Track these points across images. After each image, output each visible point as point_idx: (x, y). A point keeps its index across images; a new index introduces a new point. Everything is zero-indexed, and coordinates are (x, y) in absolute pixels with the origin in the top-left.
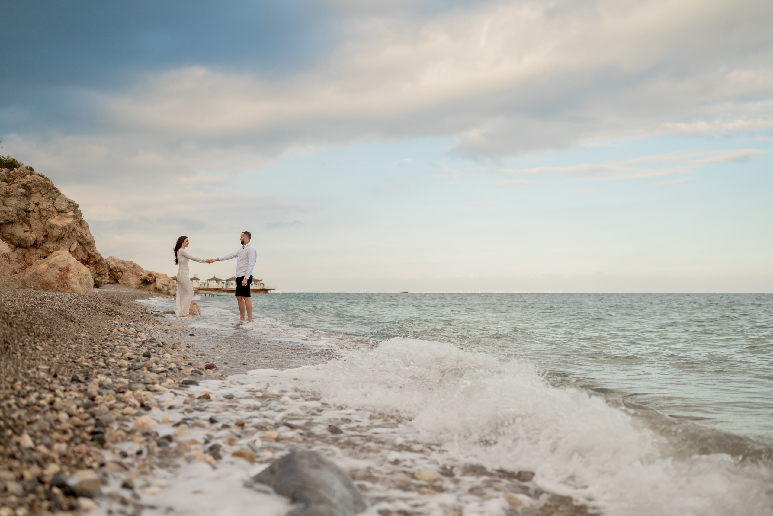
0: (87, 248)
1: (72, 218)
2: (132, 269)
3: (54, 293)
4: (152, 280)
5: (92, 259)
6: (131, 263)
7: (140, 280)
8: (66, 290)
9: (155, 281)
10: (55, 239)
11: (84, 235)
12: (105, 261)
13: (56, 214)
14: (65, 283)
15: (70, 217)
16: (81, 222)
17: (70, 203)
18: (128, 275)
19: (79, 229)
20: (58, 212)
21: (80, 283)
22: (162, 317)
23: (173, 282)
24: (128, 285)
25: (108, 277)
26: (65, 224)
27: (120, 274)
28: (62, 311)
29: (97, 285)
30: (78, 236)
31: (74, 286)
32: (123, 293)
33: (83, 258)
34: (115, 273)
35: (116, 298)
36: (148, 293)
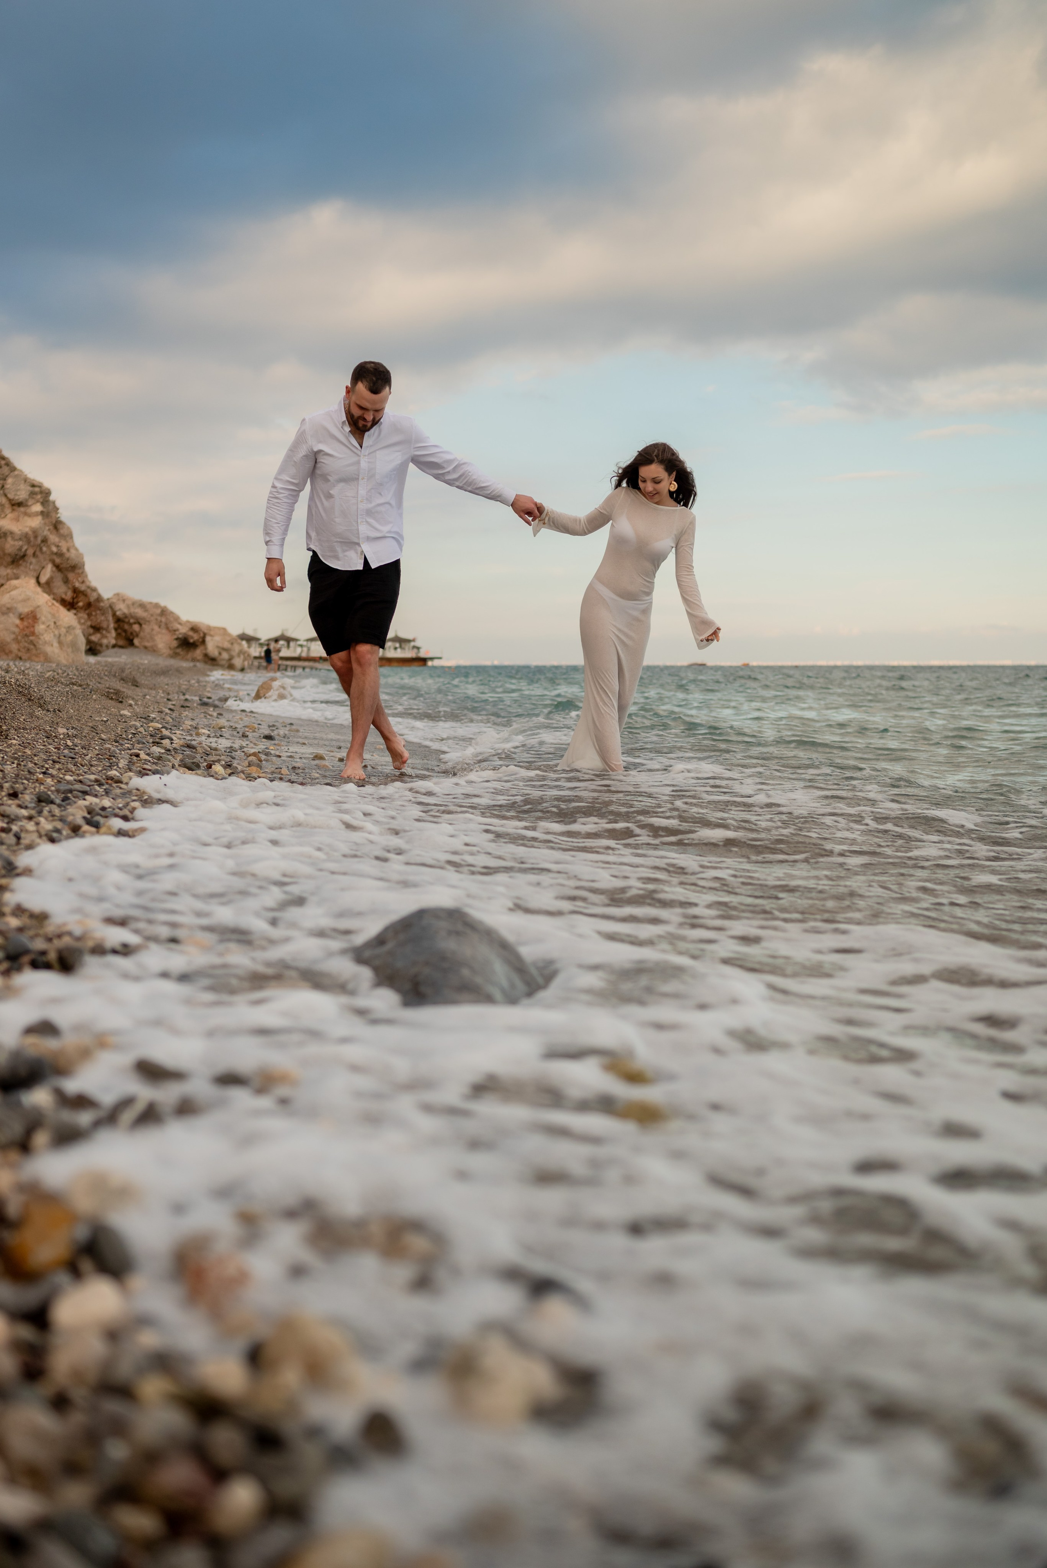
0: (71, 576)
1: (40, 518)
2: (159, 618)
3: (11, 664)
4: (198, 640)
5: (82, 598)
6: (157, 605)
7: (177, 639)
8: (34, 658)
9: (203, 642)
10: (9, 559)
11: (64, 550)
12: (106, 602)
13: (8, 510)
14: (32, 643)
15: (36, 514)
16: (57, 525)
17: (33, 486)
18: (152, 630)
19: (53, 538)
20: (13, 505)
21: (60, 643)
22: (215, 706)
23: (240, 644)
24: (152, 650)
25: (113, 634)
26: (27, 530)
27: (136, 627)
28: (23, 687)
29: (93, 650)
30: (52, 553)
31: (48, 649)
32: (142, 664)
33: (64, 596)
34: (126, 627)
35: (127, 672)
36: (191, 664)
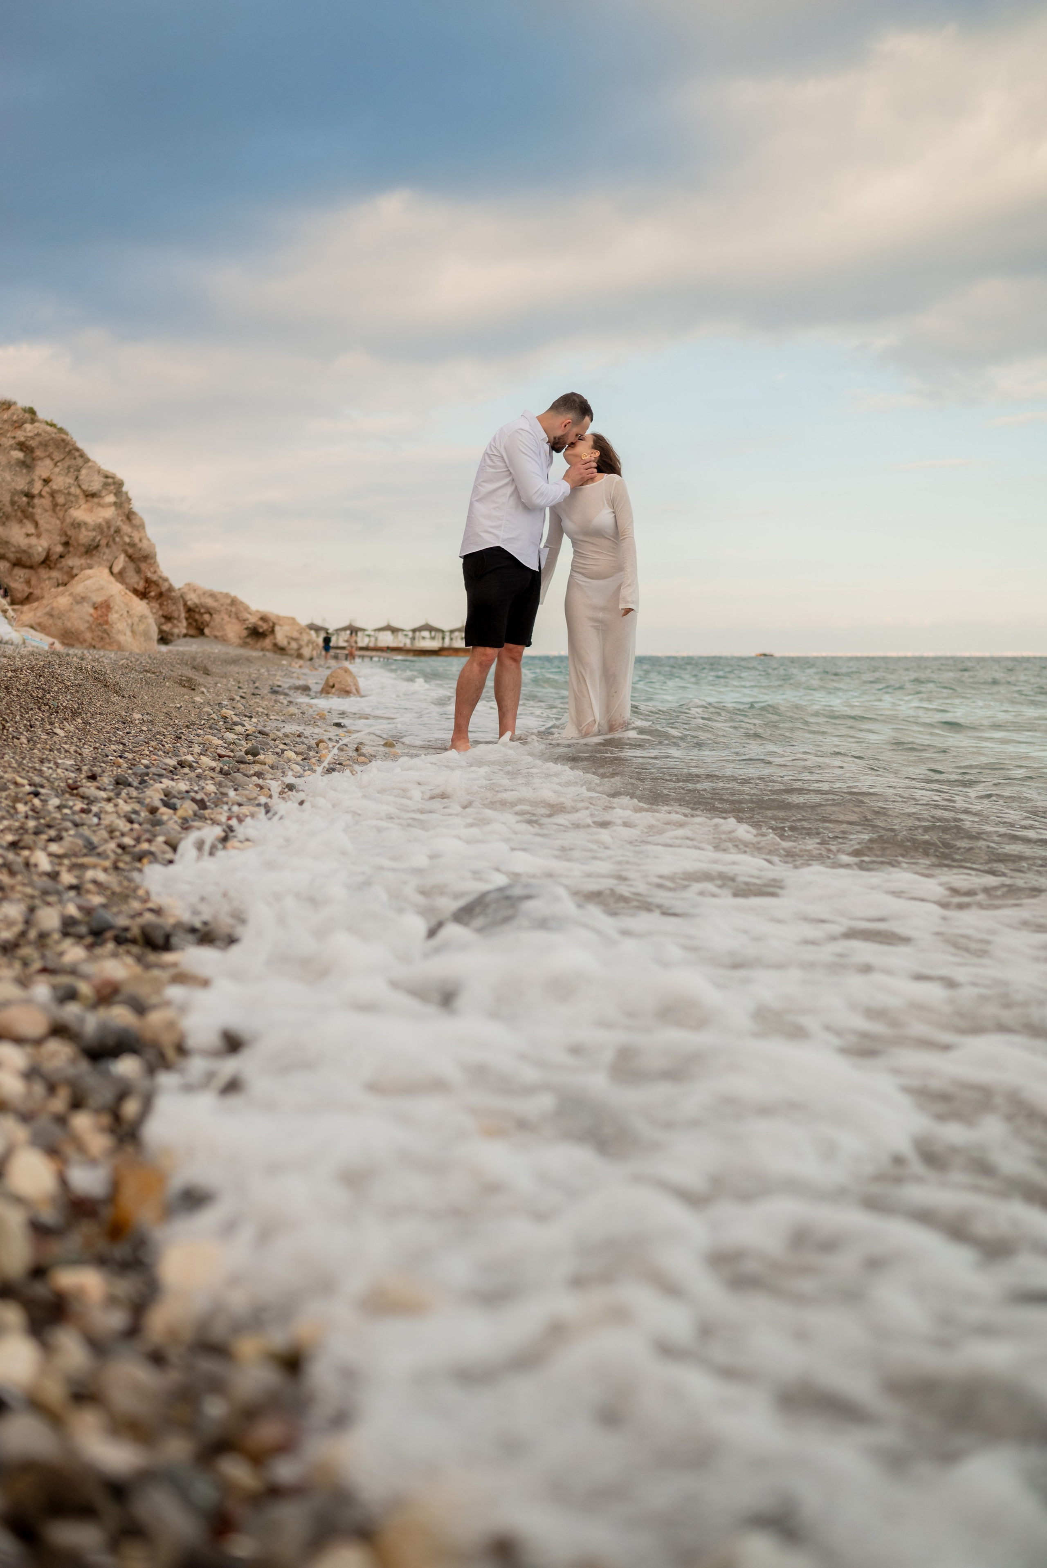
0: (143, 566)
1: (113, 509)
2: (229, 608)
3: (85, 652)
4: (267, 630)
5: (153, 587)
6: (227, 595)
7: (247, 628)
8: (107, 647)
9: (273, 631)
10: (83, 549)
11: (137, 540)
12: (178, 592)
13: (82, 501)
14: (105, 631)
15: (109, 505)
16: (129, 516)
17: (107, 477)
18: (223, 619)
19: (126, 528)
20: (87, 496)
21: (133, 632)
22: (286, 694)
23: (309, 634)
24: (222, 639)
25: (185, 623)
26: (100, 520)
27: (207, 617)
28: (99, 674)
29: (164, 639)
30: (125, 543)
31: (121, 638)
32: (213, 653)
33: (136, 586)
34: (197, 617)
35: (199, 660)
36: (261, 654)
